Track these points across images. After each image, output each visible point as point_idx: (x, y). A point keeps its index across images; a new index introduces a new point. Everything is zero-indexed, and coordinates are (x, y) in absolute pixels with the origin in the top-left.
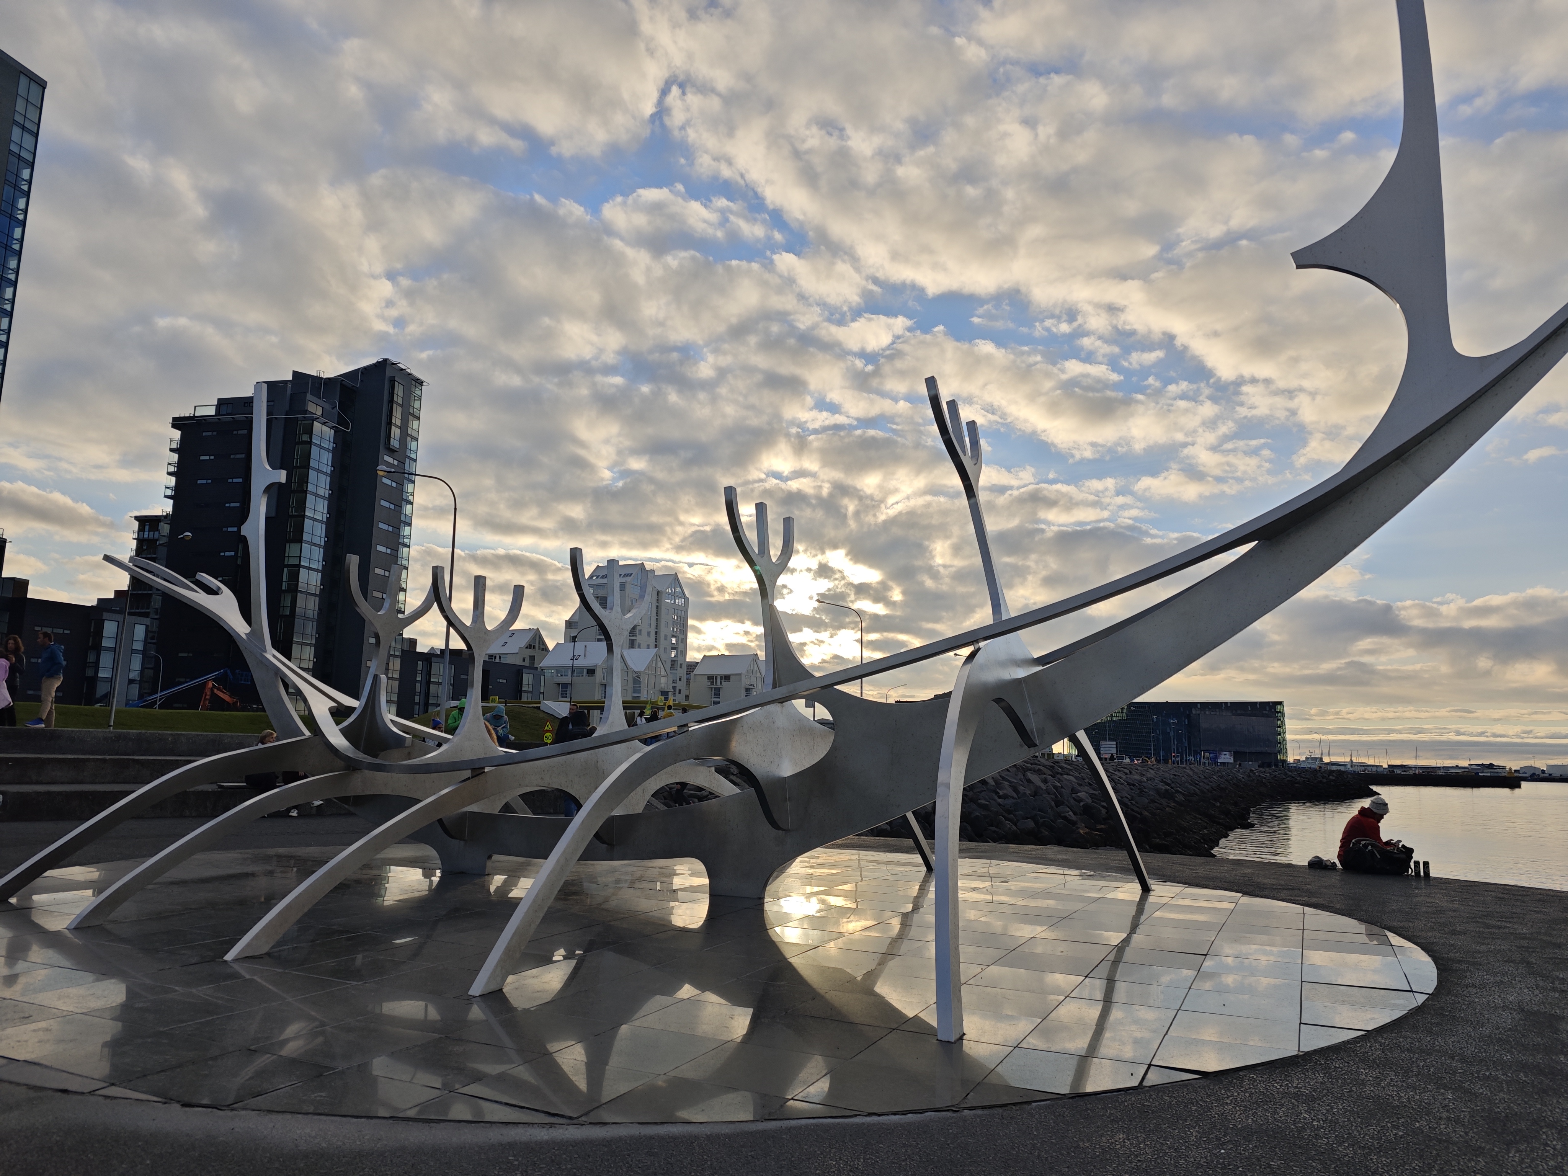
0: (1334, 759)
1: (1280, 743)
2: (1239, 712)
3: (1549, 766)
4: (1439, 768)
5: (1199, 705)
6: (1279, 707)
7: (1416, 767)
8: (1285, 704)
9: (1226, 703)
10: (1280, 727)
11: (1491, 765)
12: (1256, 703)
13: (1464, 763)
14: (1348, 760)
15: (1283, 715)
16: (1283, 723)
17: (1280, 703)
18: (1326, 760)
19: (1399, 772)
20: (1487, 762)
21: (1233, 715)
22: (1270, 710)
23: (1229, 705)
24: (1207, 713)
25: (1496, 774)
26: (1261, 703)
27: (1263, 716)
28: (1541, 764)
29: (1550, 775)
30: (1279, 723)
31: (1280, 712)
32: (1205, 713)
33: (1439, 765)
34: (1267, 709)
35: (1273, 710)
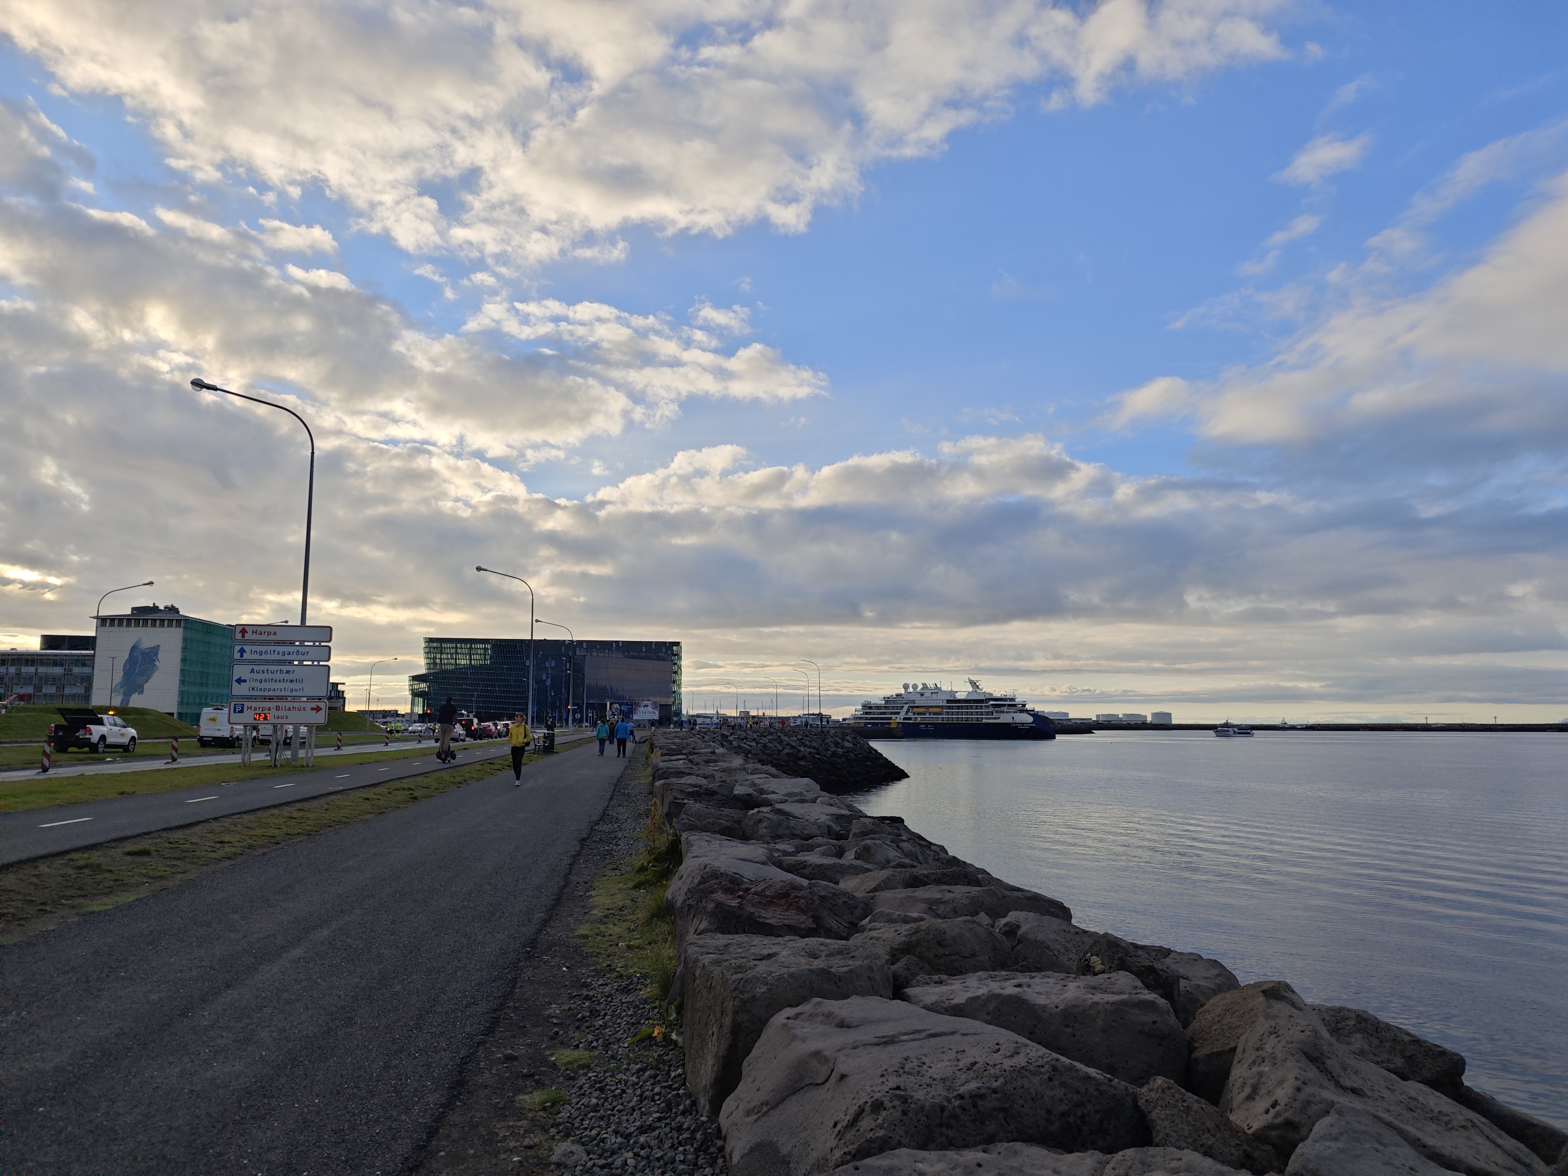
1: (674, 692)
2: (631, 653)
5: (585, 644)
6: (675, 649)
8: (683, 645)
10: (675, 673)
15: (680, 659)
17: (677, 644)
21: (625, 657)
22: (666, 652)
23: (621, 644)
24: (594, 654)
27: (659, 659)
30: (675, 668)
31: (677, 655)
32: (591, 655)
34: (664, 651)
35: (669, 652)
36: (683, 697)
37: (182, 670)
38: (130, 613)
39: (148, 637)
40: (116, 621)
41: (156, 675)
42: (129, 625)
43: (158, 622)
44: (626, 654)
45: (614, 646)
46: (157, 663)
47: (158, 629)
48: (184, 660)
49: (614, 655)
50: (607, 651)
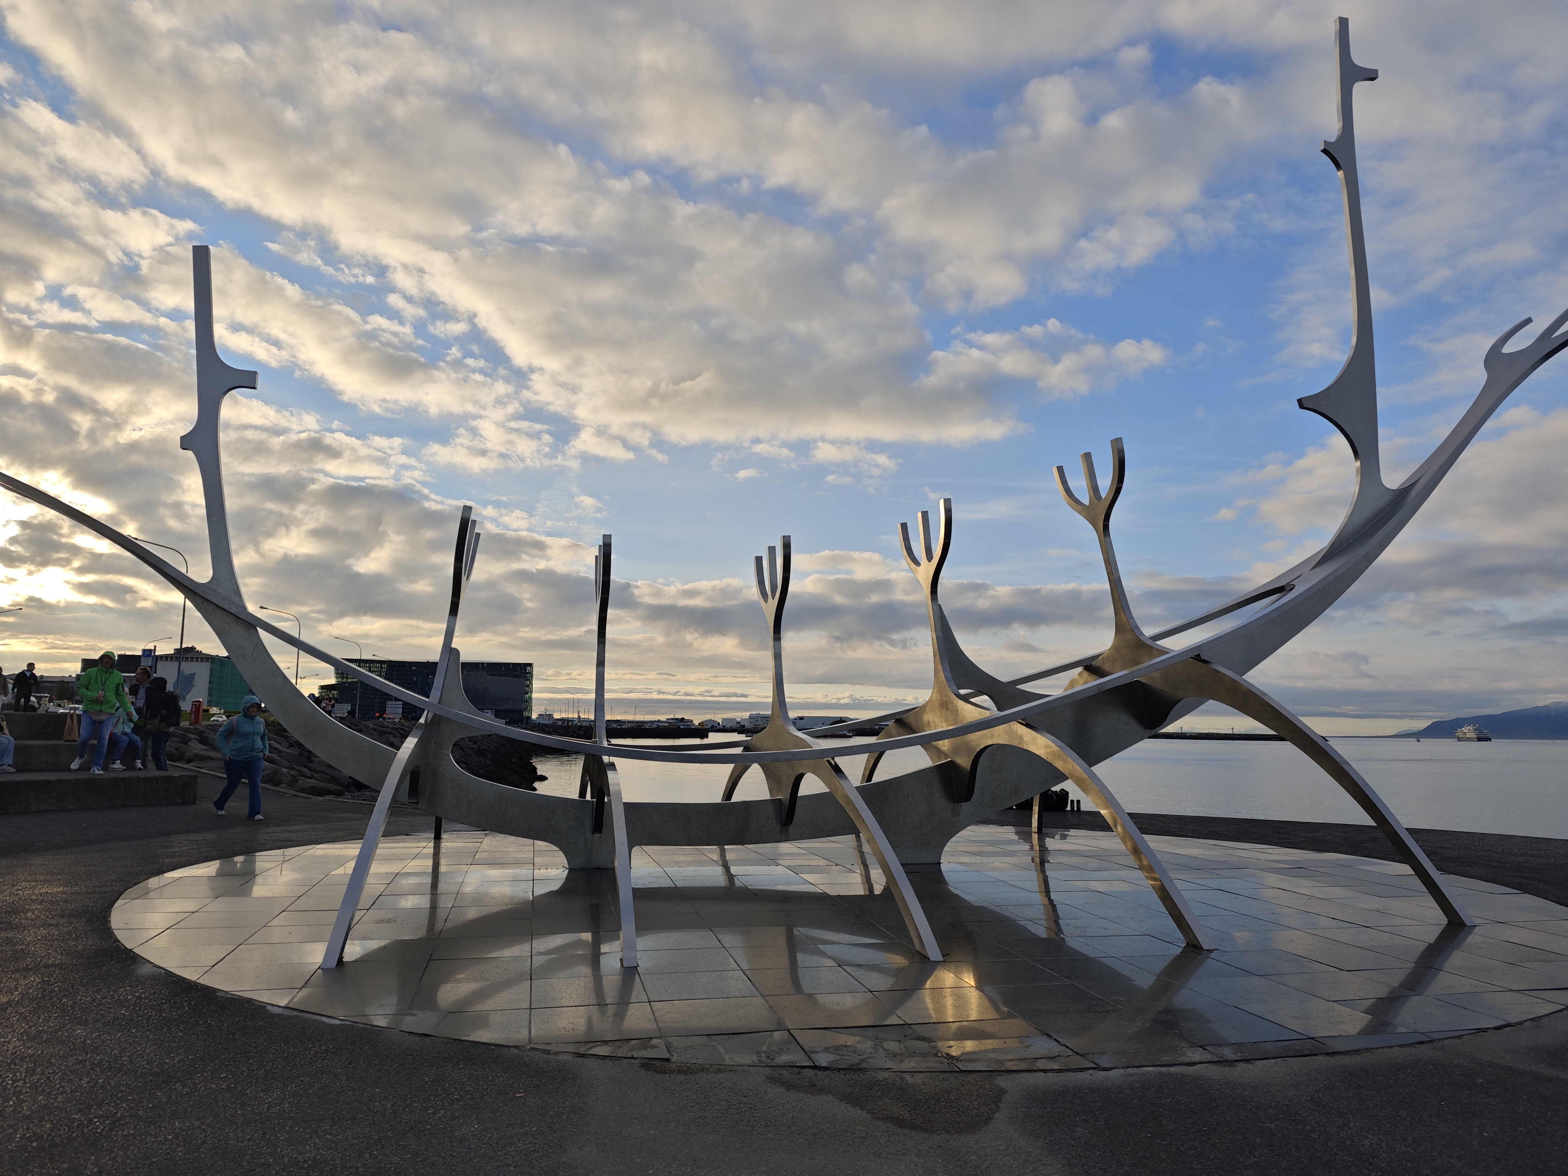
0: (564, 716)
1: (526, 701)
2: (493, 672)
3: (724, 720)
4: (646, 722)
6: (528, 668)
7: (629, 722)
8: (534, 665)
9: (483, 664)
10: (528, 686)
11: (683, 719)
12: (509, 664)
13: (663, 718)
14: (576, 716)
15: (532, 676)
16: (531, 683)
17: (530, 665)
18: (557, 716)
19: (615, 726)
20: (679, 717)
21: (489, 675)
22: (521, 671)
23: (485, 665)
25: (687, 727)
26: (514, 664)
27: (515, 676)
28: (718, 718)
29: (724, 726)
30: (528, 682)
31: (529, 673)
33: (646, 720)
34: (519, 670)
35: (523, 671)
36: (534, 703)
37: (209, 688)
38: (173, 652)
39: (188, 667)
40: (169, 658)
41: (193, 691)
42: (171, 660)
43: (195, 659)
44: (489, 672)
45: (480, 666)
46: (194, 683)
47: (194, 663)
48: (210, 682)
49: (480, 674)
50: (475, 670)
